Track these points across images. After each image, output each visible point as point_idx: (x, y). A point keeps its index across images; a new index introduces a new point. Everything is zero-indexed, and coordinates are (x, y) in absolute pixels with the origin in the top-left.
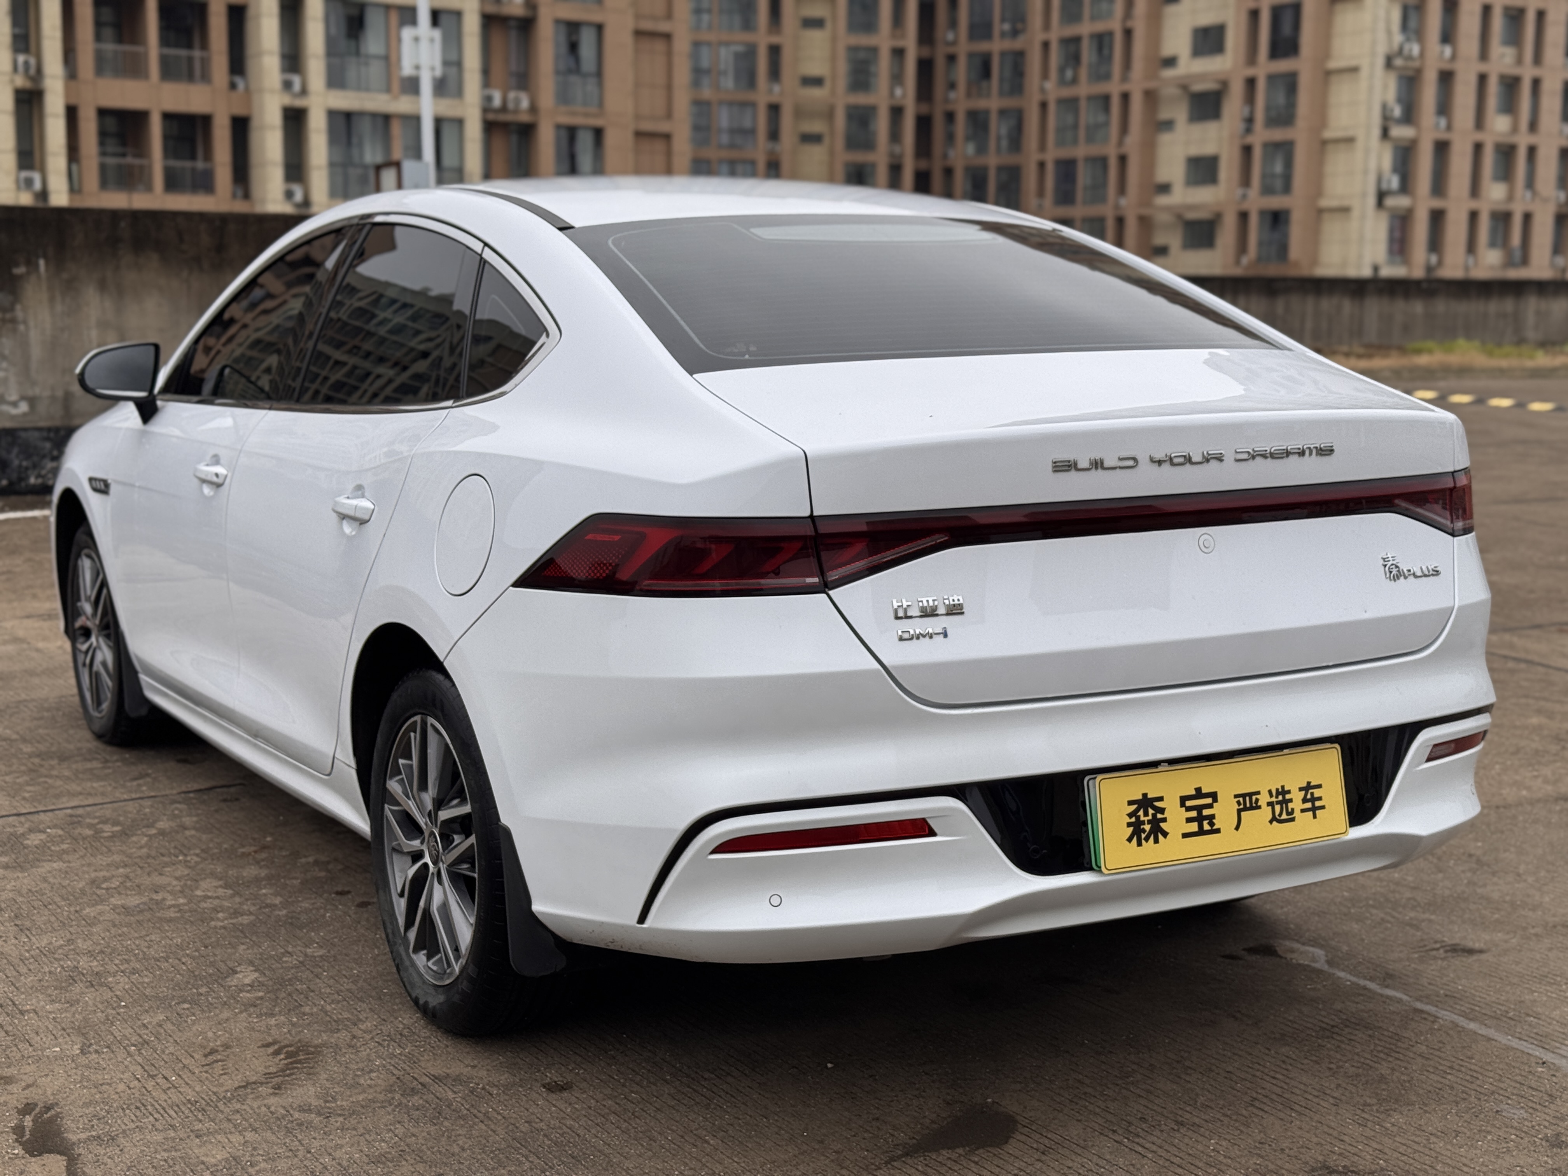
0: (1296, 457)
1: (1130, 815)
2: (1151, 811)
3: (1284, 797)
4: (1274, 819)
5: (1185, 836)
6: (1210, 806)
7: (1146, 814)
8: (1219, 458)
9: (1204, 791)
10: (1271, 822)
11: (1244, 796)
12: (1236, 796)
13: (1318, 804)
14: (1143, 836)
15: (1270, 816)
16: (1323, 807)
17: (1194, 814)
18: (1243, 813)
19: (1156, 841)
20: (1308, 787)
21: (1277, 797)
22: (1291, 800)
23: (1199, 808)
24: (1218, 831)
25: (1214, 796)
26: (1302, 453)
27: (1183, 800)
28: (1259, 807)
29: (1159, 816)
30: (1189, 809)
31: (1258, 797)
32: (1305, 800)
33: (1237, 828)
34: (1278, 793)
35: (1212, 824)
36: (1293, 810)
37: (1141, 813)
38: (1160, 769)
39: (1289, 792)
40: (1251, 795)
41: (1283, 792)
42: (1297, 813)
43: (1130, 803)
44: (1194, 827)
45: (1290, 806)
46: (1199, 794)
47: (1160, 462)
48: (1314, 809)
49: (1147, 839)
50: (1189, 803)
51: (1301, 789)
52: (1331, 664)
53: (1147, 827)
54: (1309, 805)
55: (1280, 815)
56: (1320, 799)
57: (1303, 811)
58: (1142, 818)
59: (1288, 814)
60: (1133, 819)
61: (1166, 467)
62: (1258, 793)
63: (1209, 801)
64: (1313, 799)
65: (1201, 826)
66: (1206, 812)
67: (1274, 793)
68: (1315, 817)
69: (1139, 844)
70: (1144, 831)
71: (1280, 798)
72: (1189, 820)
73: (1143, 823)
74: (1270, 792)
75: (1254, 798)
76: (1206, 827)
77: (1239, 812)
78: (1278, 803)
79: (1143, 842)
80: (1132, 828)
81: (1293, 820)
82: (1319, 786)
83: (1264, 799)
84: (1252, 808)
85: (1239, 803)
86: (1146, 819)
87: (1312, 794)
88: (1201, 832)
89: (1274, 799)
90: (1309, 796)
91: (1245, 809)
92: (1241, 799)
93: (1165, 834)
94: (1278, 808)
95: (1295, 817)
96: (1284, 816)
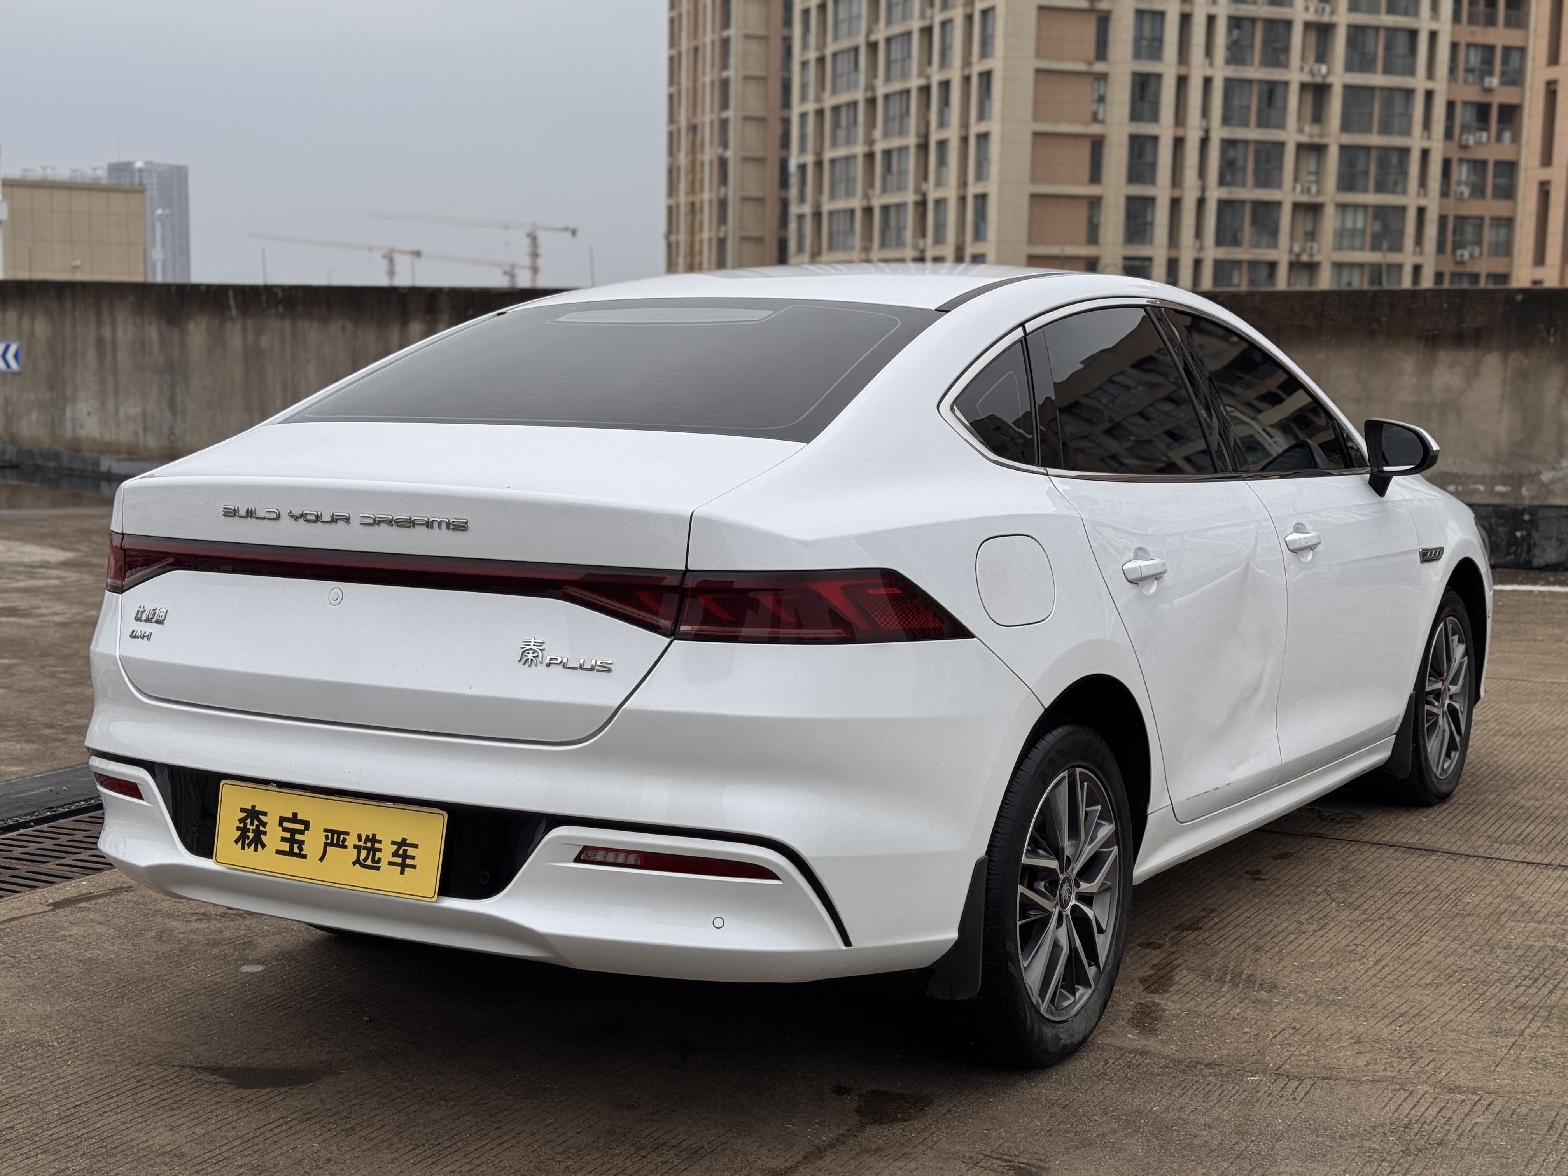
0: (424, 528)
1: (241, 821)
2: (256, 823)
3: (373, 845)
4: (357, 862)
5: (279, 852)
6: (302, 832)
7: (252, 824)
8: (347, 520)
9: (299, 817)
10: (354, 863)
11: (333, 832)
12: (325, 830)
13: (408, 862)
14: (247, 842)
15: (355, 859)
16: (414, 867)
17: (288, 835)
18: (328, 848)
19: (256, 850)
20: (403, 843)
21: (365, 842)
22: (380, 850)
23: (293, 832)
24: (304, 857)
25: (306, 824)
26: (429, 525)
27: (282, 820)
28: (346, 847)
29: (262, 828)
30: (285, 830)
31: (346, 837)
32: (395, 854)
33: (321, 859)
34: (367, 839)
35: (301, 849)
36: (380, 860)
37: (248, 821)
38: (270, 787)
39: (380, 842)
40: (339, 833)
41: (373, 840)
42: (383, 864)
43: (242, 810)
44: (286, 847)
45: (378, 855)
46: (295, 819)
47: (297, 518)
48: (403, 866)
49: (249, 845)
50: (286, 824)
51: (393, 843)
53: (251, 835)
54: (399, 860)
55: (366, 859)
56: (413, 858)
57: (390, 863)
58: (249, 826)
59: (373, 861)
60: (242, 825)
61: (301, 521)
62: (347, 834)
63: (302, 827)
64: (405, 856)
65: (292, 848)
66: (298, 837)
67: (363, 839)
68: (402, 872)
69: (243, 848)
70: (248, 837)
71: (369, 844)
72: (284, 839)
73: (249, 830)
74: (359, 837)
75: (342, 837)
76: (296, 850)
77: (326, 845)
78: (365, 848)
79: (246, 847)
80: (240, 832)
81: (378, 868)
82: (416, 846)
83: (352, 840)
84: (337, 845)
85: (327, 837)
86: (251, 827)
87: (405, 851)
88: (290, 853)
89: (362, 844)
90: (401, 852)
91: (332, 844)
92: (330, 835)
93: (263, 846)
94: (364, 853)
95: (380, 867)
96: (369, 862)
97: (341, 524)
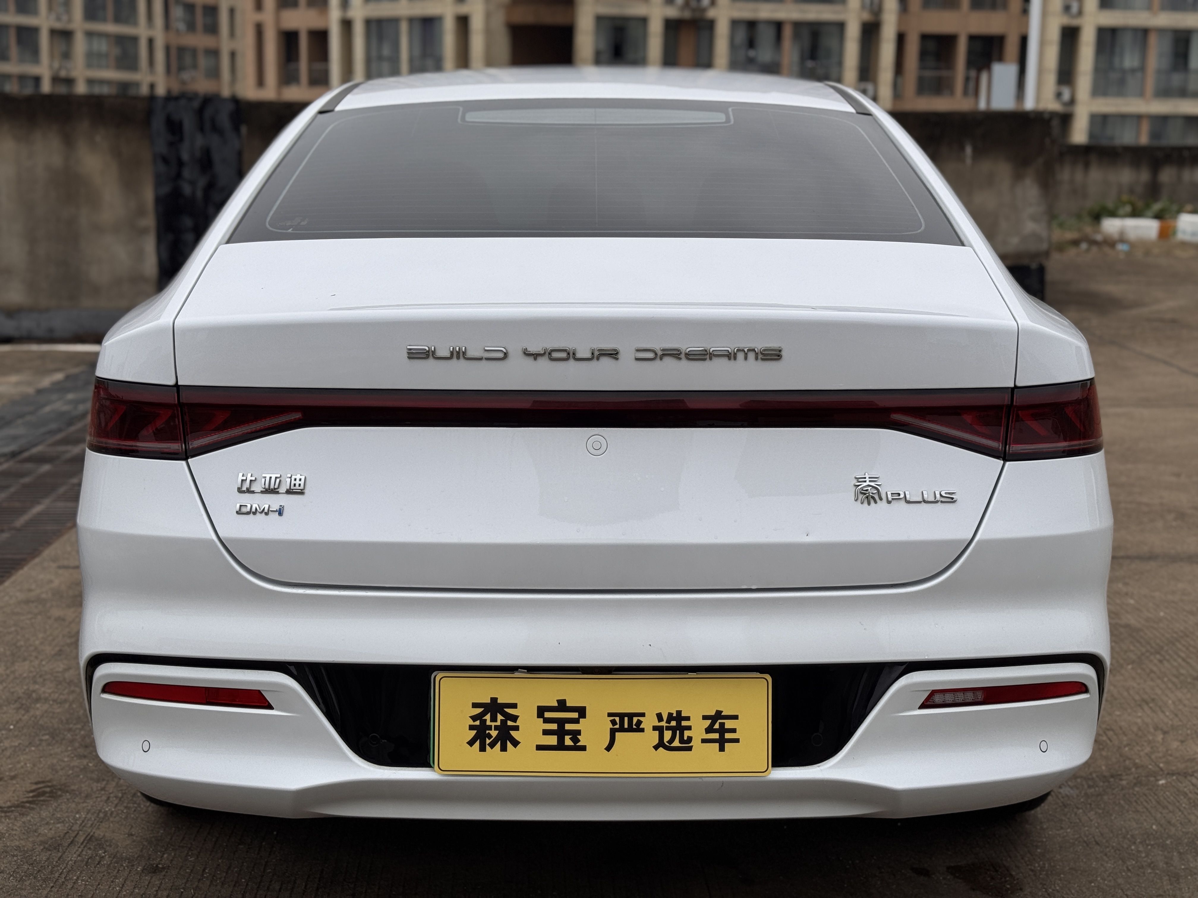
0: (725, 360)
1: (474, 718)
2: (500, 717)
3: (679, 723)
4: (660, 744)
5: (540, 748)
6: (576, 721)
7: (494, 719)
8: (614, 354)
9: (568, 704)
10: (656, 748)
11: (622, 716)
12: (610, 715)
13: (728, 736)
14: (488, 741)
15: (656, 741)
16: (737, 741)
17: (554, 726)
18: (617, 734)
19: (504, 749)
20: (718, 715)
21: (668, 721)
22: (689, 728)
23: (561, 722)
24: (583, 748)
25: (582, 712)
26: (731, 356)
27: (541, 711)
28: (642, 730)
29: (510, 723)
30: (547, 721)
31: (641, 718)
32: (709, 730)
33: (609, 748)
34: (670, 717)
35: (575, 740)
36: (690, 739)
37: (488, 717)
38: (517, 674)
39: (688, 719)
40: (631, 716)
41: (679, 717)
42: (696, 743)
43: (475, 705)
44: (553, 740)
45: (687, 734)
46: (562, 706)
47: (535, 356)
48: (722, 743)
49: (492, 745)
50: (547, 715)
51: (705, 718)
52: (754, 587)
53: (494, 733)
54: (716, 736)
55: (671, 742)
56: (734, 731)
57: (704, 741)
58: (488, 723)
59: (682, 741)
60: (478, 723)
61: (543, 362)
62: (643, 715)
63: (575, 715)
64: (722, 730)
65: (561, 740)
66: (568, 727)
67: (665, 717)
68: (722, 749)
69: (483, 749)
70: (490, 736)
71: (673, 723)
72: (546, 732)
73: (490, 728)
74: (660, 717)
75: (635, 720)
76: (568, 741)
77: (613, 732)
78: (668, 728)
79: (488, 747)
80: (474, 732)
81: (690, 749)
82: (735, 717)
83: (649, 722)
84: (630, 729)
85: (614, 722)
86: (493, 724)
87: (722, 725)
88: (561, 747)
89: (664, 724)
90: (717, 726)
91: (622, 729)
92: (617, 719)
93: (515, 743)
94: (668, 735)
95: (692, 746)
96: (676, 743)
97: (606, 361)
